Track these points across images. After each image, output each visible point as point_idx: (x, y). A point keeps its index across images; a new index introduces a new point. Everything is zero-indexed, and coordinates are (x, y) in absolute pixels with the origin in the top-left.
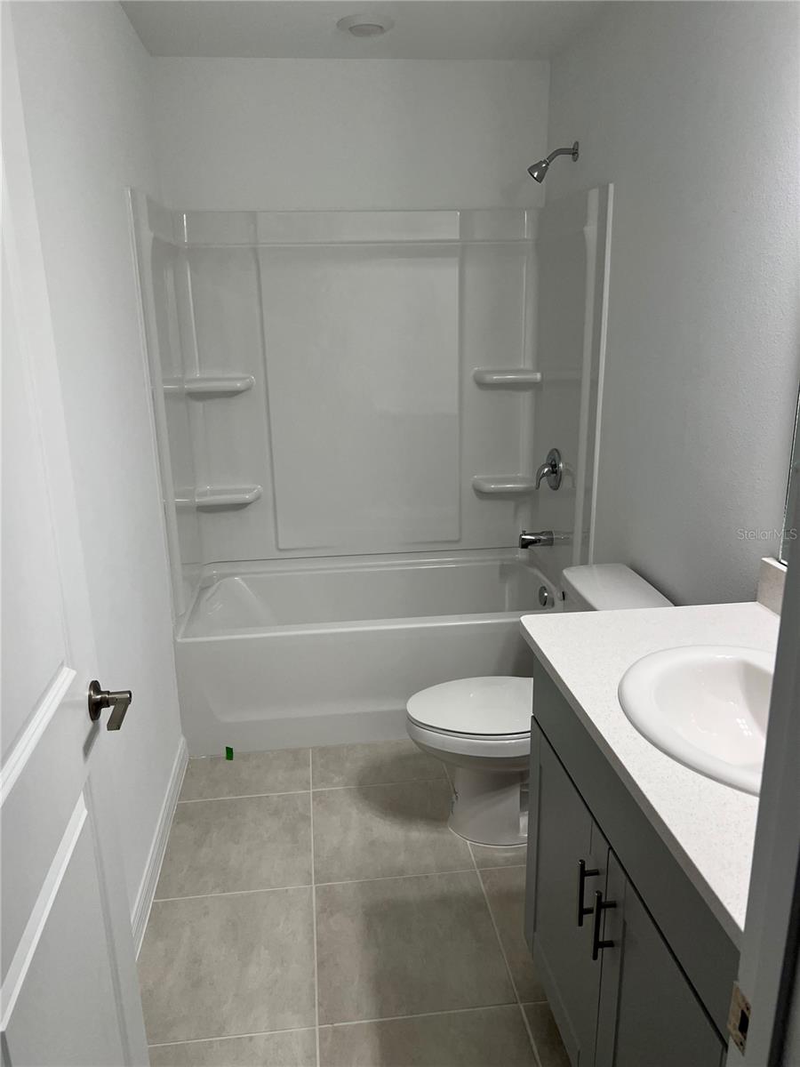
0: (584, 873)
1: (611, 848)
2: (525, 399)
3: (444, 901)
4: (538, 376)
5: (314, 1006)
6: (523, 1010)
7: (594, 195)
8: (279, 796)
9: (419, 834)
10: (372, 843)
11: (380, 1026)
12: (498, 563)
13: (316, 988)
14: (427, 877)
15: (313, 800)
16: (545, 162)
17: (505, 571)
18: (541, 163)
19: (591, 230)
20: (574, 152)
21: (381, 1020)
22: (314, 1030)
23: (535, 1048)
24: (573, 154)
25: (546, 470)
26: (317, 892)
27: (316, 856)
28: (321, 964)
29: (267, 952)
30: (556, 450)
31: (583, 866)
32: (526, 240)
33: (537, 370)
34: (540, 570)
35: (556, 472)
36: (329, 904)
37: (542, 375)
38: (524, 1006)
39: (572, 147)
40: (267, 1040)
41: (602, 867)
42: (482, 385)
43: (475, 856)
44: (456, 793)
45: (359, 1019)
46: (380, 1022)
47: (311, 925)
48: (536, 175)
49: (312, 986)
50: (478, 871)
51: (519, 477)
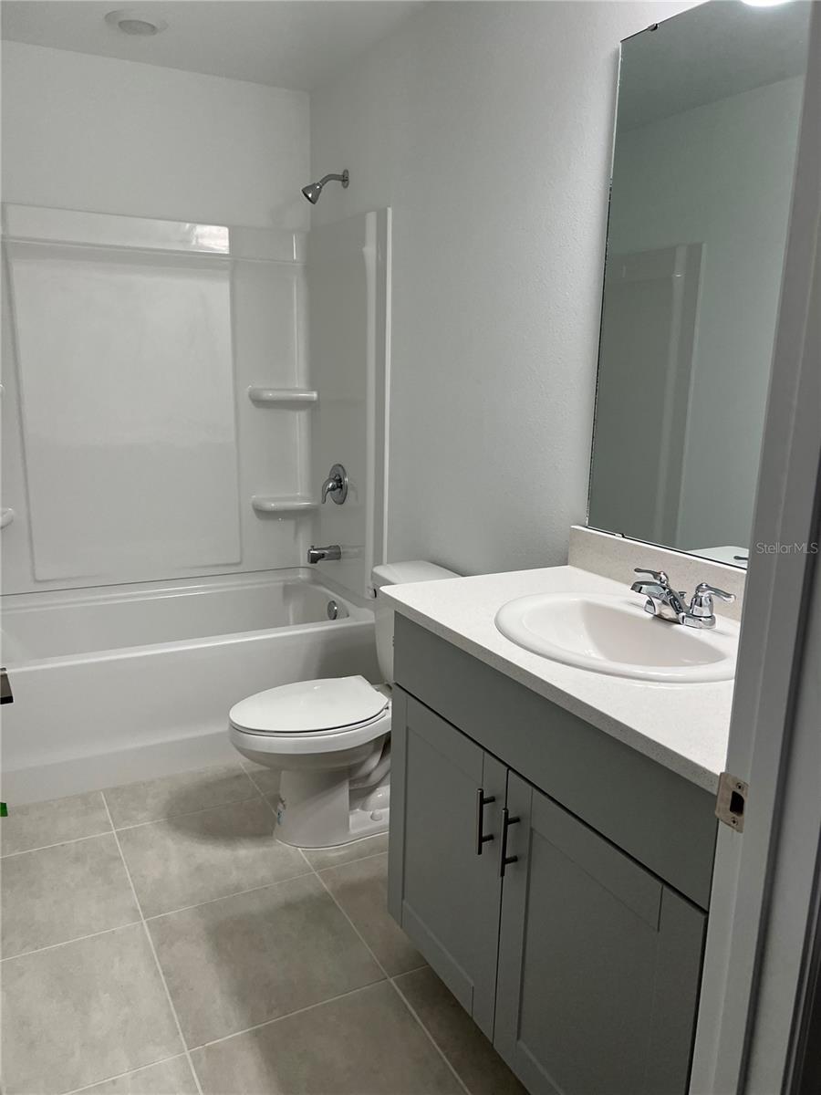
0: (483, 801)
1: (510, 768)
2: (300, 419)
3: (290, 907)
4: (314, 395)
5: (178, 1033)
6: (394, 985)
7: (371, 219)
8: (77, 843)
9: (246, 852)
10: (199, 869)
11: (256, 1034)
12: (282, 584)
13: (175, 1016)
14: (266, 888)
15: (119, 840)
16: (318, 184)
17: (288, 591)
18: (314, 185)
19: (370, 250)
20: (344, 179)
21: (255, 1028)
22: (185, 1056)
23: (414, 1012)
24: (344, 181)
25: (331, 485)
26: (149, 926)
27: (139, 891)
28: (174, 993)
29: (107, 995)
30: (340, 465)
31: (482, 794)
32: (295, 262)
33: (313, 390)
34: (325, 586)
35: (341, 487)
36: (166, 935)
37: (319, 395)
38: (395, 981)
39: (341, 174)
40: (133, 1078)
41: (500, 790)
42: (259, 402)
43: (309, 860)
44: (282, 802)
45: (231, 1032)
46: (256, 1030)
47: (152, 958)
48: (310, 196)
49: (170, 1016)
50: (316, 873)
51: (299, 496)
